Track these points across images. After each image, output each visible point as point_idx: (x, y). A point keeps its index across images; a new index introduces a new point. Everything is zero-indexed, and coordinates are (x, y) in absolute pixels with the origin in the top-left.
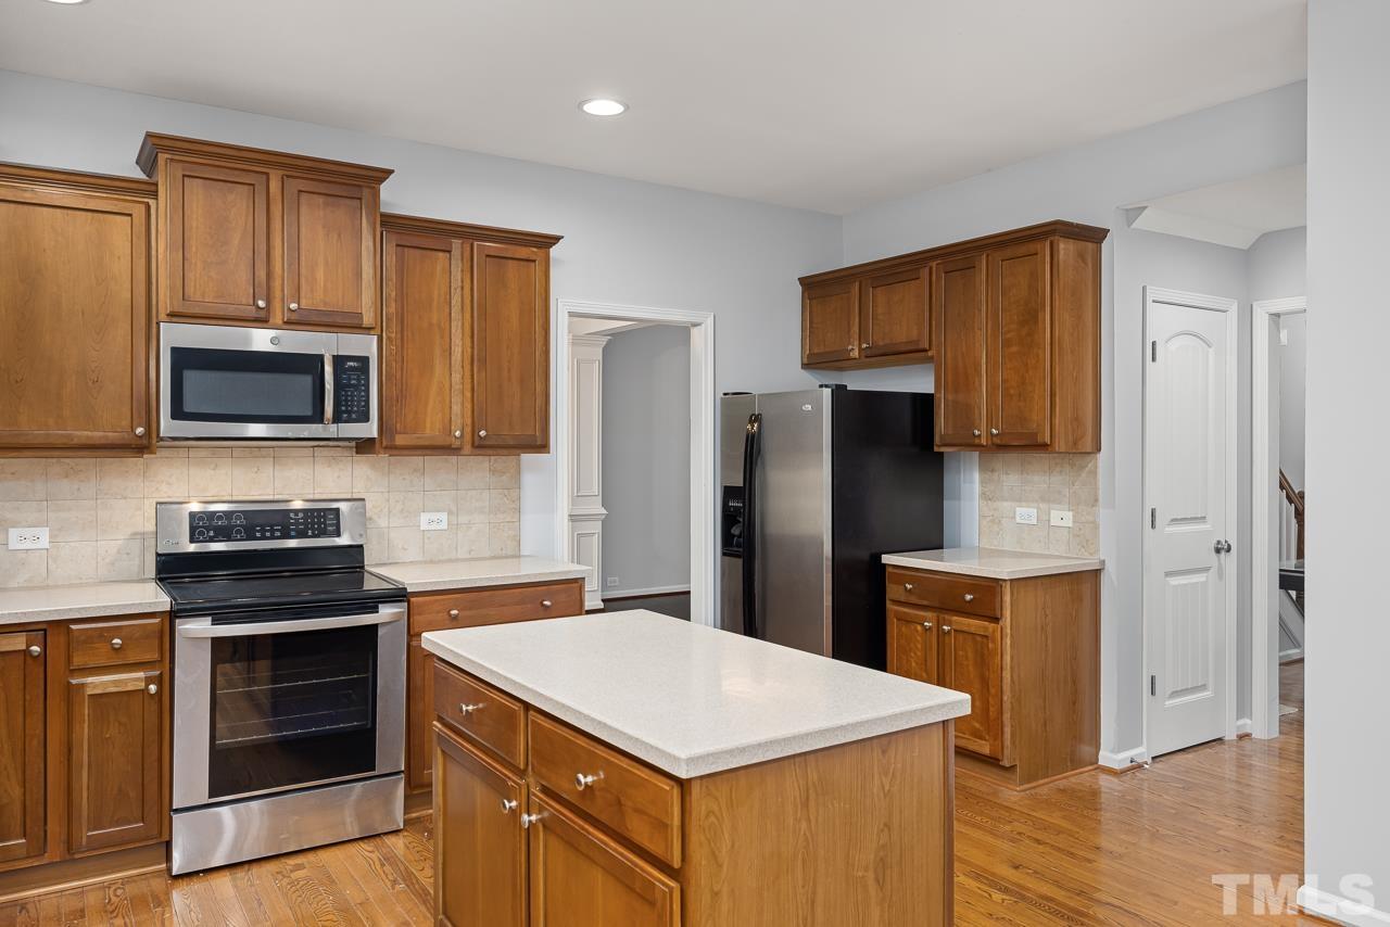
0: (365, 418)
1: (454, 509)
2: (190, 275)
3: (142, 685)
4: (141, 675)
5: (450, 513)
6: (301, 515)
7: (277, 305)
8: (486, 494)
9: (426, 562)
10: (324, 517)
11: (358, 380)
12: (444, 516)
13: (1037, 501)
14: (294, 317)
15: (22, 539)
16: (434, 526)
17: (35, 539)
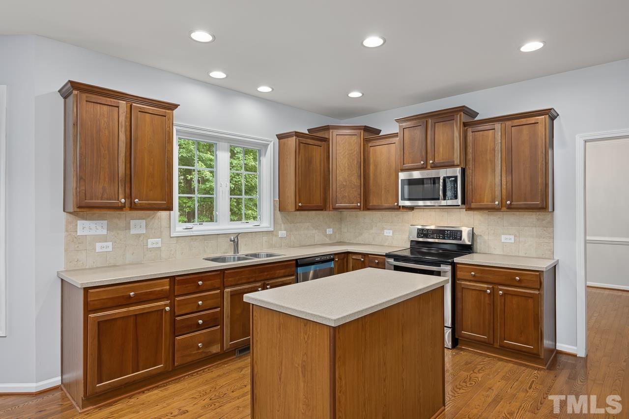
0: (456, 198)
1: (518, 235)
2: (405, 157)
5: (515, 236)
6: (449, 232)
7: (428, 161)
8: (534, 229)
9: (504, 255)
10: (457, 233)
11: (454, 184)
12: (512, 237)
15: (387, 233)
16: (508, 241)
17: (389, 233)
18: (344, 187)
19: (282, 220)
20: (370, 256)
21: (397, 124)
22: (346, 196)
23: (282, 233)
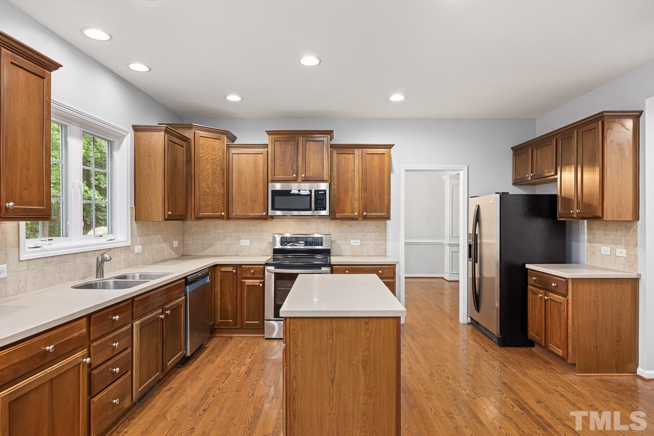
0: (325, 209)
2: (276, 169)
3: (258, 284)
4: (258, 281)
5: (361, 240)
6: (310, 239)
7: (300, 175)
8: (374, 234)
9: (352, 256)
10: (318, 239)
11: (323, 197)
12: (359, 241)
13: (610, 244)
14: (304, 179)
15: (244, 243)
16: (356, 244)
17: (247, 243)
18: (207, 195)
19: (138, 232)
20: (243, 266)
21: (267, 136)
22: (210, 204)
23: (138, 248)
